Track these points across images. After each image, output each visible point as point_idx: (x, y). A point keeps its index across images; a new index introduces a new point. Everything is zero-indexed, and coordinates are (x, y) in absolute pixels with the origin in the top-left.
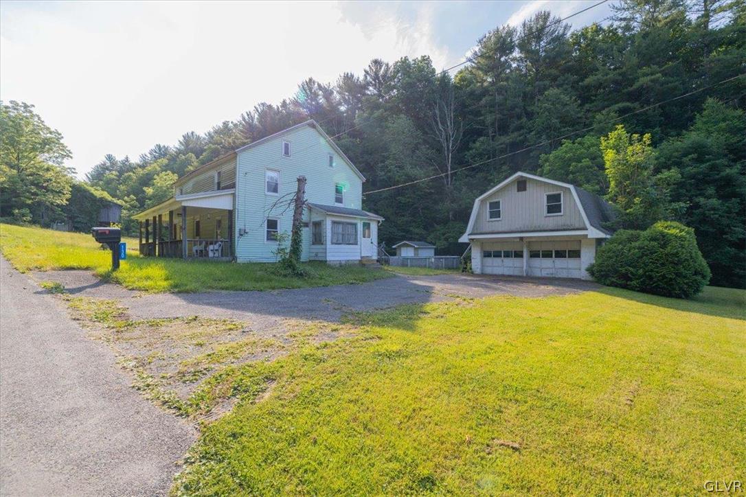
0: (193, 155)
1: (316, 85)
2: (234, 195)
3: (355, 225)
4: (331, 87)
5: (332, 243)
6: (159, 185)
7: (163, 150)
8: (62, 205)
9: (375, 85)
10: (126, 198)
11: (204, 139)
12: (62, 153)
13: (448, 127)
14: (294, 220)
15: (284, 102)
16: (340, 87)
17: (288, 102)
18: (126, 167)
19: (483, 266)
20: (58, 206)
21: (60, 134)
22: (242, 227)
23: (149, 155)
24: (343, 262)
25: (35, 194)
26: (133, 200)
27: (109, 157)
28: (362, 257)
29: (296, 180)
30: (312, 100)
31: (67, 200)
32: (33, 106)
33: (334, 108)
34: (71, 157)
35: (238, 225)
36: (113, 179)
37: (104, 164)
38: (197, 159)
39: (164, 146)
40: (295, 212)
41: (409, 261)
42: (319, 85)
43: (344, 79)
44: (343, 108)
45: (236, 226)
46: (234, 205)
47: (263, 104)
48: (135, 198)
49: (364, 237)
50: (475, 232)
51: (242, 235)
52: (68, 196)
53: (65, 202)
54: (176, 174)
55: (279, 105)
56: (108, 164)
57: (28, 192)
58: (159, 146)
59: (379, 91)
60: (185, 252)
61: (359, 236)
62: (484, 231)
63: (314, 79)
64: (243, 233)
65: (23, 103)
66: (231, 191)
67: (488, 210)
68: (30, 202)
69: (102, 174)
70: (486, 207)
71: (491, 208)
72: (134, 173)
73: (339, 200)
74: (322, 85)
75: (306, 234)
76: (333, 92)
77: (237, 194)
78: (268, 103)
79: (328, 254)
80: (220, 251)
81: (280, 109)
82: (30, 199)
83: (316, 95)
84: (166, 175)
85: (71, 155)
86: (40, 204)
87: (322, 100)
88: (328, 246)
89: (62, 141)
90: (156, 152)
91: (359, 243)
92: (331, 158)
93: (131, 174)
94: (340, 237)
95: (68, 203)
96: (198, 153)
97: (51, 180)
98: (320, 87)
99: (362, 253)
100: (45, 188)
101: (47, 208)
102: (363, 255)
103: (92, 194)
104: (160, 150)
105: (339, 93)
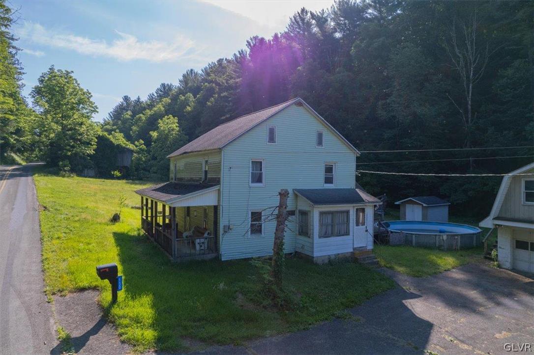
0: (191, 95)
1: (309, 14)
2: (219, 190)
3: (348, 212)
4: (325, 15)
5: (320, 237)
6: (162, 128)
7: (167, 88)
8: (91, 154)
9: (375, 8)
10: (136, 143)
11: (202, 75)
12: (91, 109)
13: (467, 52)
14: (276, 238)
15: (276, 36)
16: (335, 13)
17: (279, 35)
18: (138, 107)
19: (514, 259)
20: (89, 155)
21: (90, 94)
22: (227, 223)
23: (155, 95)
24: (333, 257)
25: (73, 147)
26: (142, 144)
27: (126, 98)
28: (354, 249)
29: (278, 194)
30: (304, 30)
31: (94, 150)
32: (72, 72)
33: (328, 36)
34: (97, 112)
35: (223, 222)
36: (129, 119)
37: (122, 105)
38: (194, 98)
39: (168, 85)
40: (276, 230)
41: (414, 236)
42: (312, 14)
43: (340, 5)
44: (338, 35)
45: (221, 223)
46: (219, 200)
47: (256, 38)
48: (143, 142)
49: (357, 224)
50: (504, 215)
51: (226, 232)
52: (95, 147)
53: (92, 152)
54: (176, 118)
55: (271, 38)
56: (125, 104)
57: (69, 145)
58: (163, 85)
59: (380, 12)
60: (175, 251)
61: (351, 225)
62: (517, 216)
63: (307, 8)
64: (228, 229)
65: (66, 71)
66: (217, 188)
67: (523, 190)
68: (69, 153)
69: (120, 114)
70: (520, 187)
71: (526, 188)
72: (144, 114)
73: (329, 180)
74: (315, 13)
75: (291, 224)
76: (327, 20)
77: (221, 190)
78: (260, 37)
79: (315, 249)
80: (206, 243)
81: (272, 43)
82: (70, 151)
83: (309, 25)
84: (168, 119)
85: (97, 110)
86: (76, 154)
87: (315, 30)
88: (315, 242)
89: (91, 100)
90: (161, 91)
91: (351, 233)
92: (320, 136)
93: (141, 115)
94: (330, 228)
95: (94, 152)
96: (195, 91)
97: (84, 133)
98: (313, 16)
99: (355, 242)
100: (80, 140)
101: (81, 157)
102: (355, 246)
103: (111, 142)
104: (164, 89)
105: (333, 19)
